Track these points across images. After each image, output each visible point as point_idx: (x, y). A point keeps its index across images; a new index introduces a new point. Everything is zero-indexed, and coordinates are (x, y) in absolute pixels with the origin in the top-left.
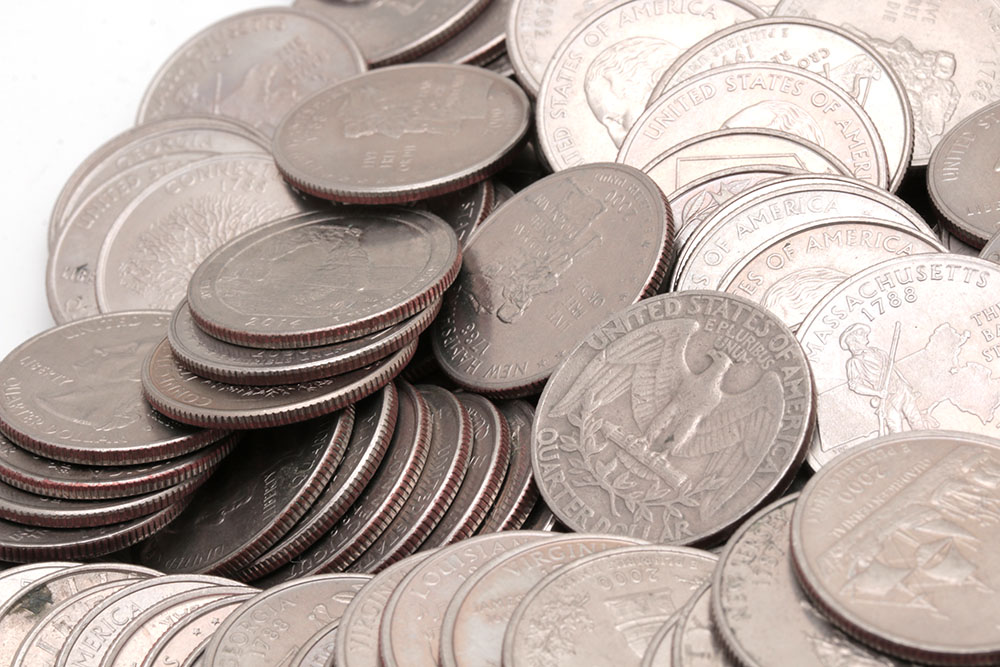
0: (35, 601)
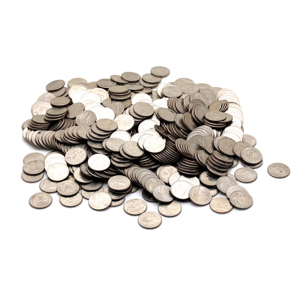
0: (39, 133)
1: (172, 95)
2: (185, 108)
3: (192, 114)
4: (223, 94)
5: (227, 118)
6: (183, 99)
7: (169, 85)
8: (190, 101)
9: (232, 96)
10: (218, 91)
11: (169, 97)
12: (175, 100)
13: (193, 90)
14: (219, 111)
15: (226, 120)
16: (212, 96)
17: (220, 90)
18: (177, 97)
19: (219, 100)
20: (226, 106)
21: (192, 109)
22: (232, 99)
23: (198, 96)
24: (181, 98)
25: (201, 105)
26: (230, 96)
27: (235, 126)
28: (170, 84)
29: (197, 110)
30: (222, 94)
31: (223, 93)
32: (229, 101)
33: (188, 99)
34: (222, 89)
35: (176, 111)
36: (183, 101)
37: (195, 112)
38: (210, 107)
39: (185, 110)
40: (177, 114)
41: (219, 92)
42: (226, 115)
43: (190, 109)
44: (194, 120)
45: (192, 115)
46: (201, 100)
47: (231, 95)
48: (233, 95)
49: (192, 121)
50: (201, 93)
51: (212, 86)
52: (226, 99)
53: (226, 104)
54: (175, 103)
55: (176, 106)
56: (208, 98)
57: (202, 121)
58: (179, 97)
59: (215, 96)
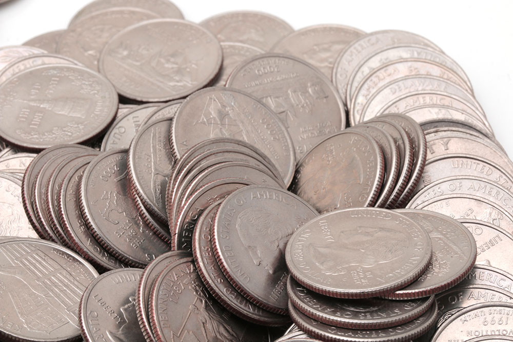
1: (51, 131)
2: (142, 215)
3: (194, 261)
4: (374, 72)
5: (439, 255)
6: (126, 152)
7: (29, 64)
8: (171, 154)
9: (428, 76)
10: (341, 53)
11: (37, 151)
12: (70, 170)
13: (179, 71)
14: (372, 204)
15: (436, 269)
16: (305, 92)
17: (348, 43)
18: (86, 143)
19: (355, 119)
20: (414, 156)
21: (194, 222)
22: (436, 100)
23: (222, 115)
24: (111, 143)
25: (245, 178)
26: (418, 76)
27: (498, 298)
28: (36, 51)
29: (227, 228)
30: (366, 70)
31: (375, 63)
32: (420, 117)
33: (160, 147)
34: (357, 35)
35: (87, 245)
36: (124, 166)
37: (212, 241)
38: (307, 173)
39: (147, 225)
40: (101, 269)
41: (347, 56)
42: (427, 225)
43: (176, 225)
44: (214, 302)
45: (197, 270)
46: (239, 143)
47: (424, 68)
48: (436, 71)
49: (203, 315)
50: (236, 86)
51: (298, 23)
52: (401, 108)
53: (412, 142)
54: (71, 191)
55: (82, 215)
56: (281, 116)
57: (273, 299)
58: (95, 141)
59: (324, 95)
